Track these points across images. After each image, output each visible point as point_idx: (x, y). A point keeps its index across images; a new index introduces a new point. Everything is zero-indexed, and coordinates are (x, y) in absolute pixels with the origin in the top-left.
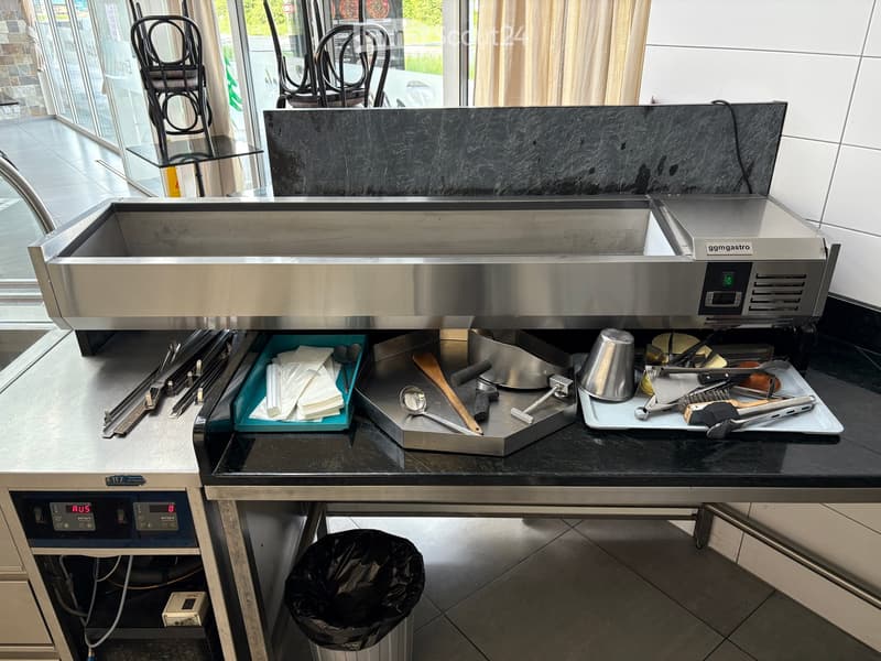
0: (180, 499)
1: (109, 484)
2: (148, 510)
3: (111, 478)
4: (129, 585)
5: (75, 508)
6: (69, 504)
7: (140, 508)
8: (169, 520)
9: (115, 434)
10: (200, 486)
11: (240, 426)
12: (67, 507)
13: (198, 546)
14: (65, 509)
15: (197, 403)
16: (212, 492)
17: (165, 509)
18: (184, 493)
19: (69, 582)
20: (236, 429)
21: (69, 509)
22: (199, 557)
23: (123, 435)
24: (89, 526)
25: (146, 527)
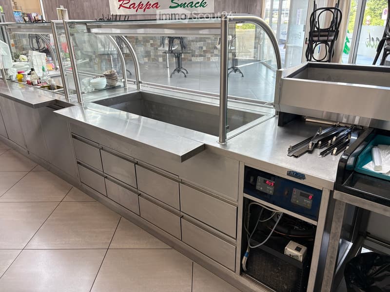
0: (318, 193)
1: (288, 174)
2: (299, 194)
3: (290, 172)
4: (275, 230)
5: (267, 182)
6: (266, 179)
7: (296, 192)
8: (308, 202)
9: (293, 155)
10: (332, 189)
11: (357, 169)
12: (264, 180)
13: (317, 221)
14: (263, 181)
15: (332, 154)
16: (337, 195)
17: (307, 197)
18: (321, 191)
19: (249, 216)
20: (355, 170)
21: (265, 182)
22: (316, 227)
23: (297, 157)
24: (271, 192)
25: (296, 202)
